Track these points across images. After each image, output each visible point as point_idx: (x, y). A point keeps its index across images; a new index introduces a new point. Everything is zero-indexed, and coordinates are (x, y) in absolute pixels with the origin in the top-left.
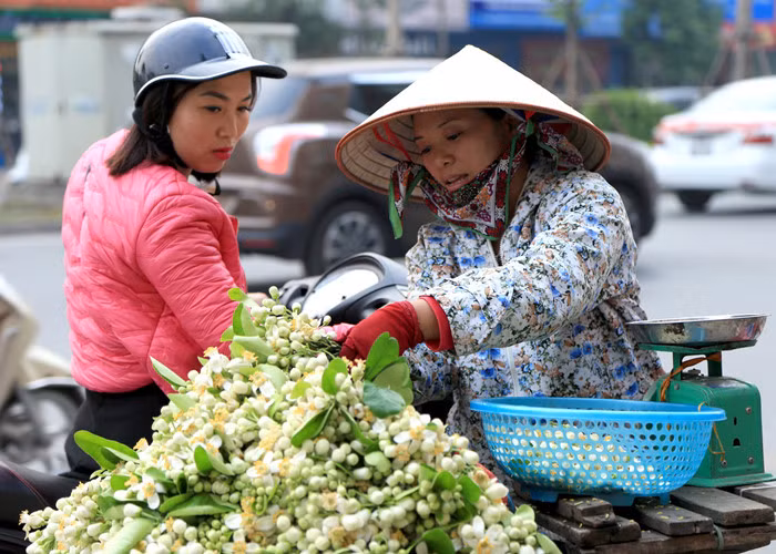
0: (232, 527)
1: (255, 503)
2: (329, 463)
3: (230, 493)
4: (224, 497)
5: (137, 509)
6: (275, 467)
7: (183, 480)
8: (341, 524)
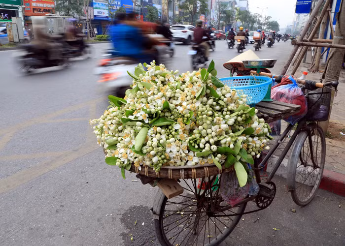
0: (177, 129)
1: (183, 120)
2: (208, 106)
3: (171, 116)
4: (169, 118)
5: (141, 124)
6: (189, 107)
7: (157, 113)
8: (220, 128)
